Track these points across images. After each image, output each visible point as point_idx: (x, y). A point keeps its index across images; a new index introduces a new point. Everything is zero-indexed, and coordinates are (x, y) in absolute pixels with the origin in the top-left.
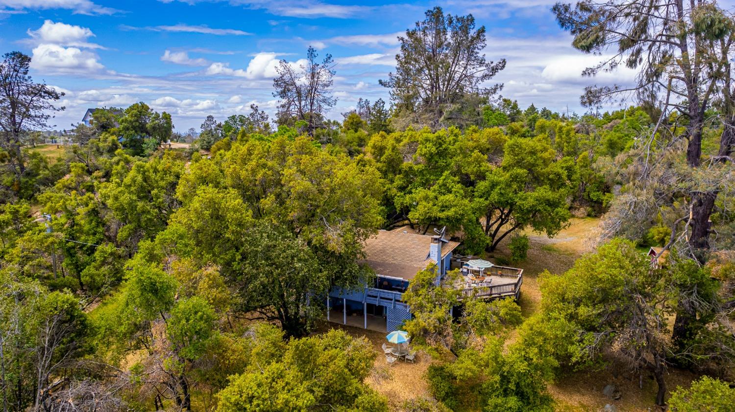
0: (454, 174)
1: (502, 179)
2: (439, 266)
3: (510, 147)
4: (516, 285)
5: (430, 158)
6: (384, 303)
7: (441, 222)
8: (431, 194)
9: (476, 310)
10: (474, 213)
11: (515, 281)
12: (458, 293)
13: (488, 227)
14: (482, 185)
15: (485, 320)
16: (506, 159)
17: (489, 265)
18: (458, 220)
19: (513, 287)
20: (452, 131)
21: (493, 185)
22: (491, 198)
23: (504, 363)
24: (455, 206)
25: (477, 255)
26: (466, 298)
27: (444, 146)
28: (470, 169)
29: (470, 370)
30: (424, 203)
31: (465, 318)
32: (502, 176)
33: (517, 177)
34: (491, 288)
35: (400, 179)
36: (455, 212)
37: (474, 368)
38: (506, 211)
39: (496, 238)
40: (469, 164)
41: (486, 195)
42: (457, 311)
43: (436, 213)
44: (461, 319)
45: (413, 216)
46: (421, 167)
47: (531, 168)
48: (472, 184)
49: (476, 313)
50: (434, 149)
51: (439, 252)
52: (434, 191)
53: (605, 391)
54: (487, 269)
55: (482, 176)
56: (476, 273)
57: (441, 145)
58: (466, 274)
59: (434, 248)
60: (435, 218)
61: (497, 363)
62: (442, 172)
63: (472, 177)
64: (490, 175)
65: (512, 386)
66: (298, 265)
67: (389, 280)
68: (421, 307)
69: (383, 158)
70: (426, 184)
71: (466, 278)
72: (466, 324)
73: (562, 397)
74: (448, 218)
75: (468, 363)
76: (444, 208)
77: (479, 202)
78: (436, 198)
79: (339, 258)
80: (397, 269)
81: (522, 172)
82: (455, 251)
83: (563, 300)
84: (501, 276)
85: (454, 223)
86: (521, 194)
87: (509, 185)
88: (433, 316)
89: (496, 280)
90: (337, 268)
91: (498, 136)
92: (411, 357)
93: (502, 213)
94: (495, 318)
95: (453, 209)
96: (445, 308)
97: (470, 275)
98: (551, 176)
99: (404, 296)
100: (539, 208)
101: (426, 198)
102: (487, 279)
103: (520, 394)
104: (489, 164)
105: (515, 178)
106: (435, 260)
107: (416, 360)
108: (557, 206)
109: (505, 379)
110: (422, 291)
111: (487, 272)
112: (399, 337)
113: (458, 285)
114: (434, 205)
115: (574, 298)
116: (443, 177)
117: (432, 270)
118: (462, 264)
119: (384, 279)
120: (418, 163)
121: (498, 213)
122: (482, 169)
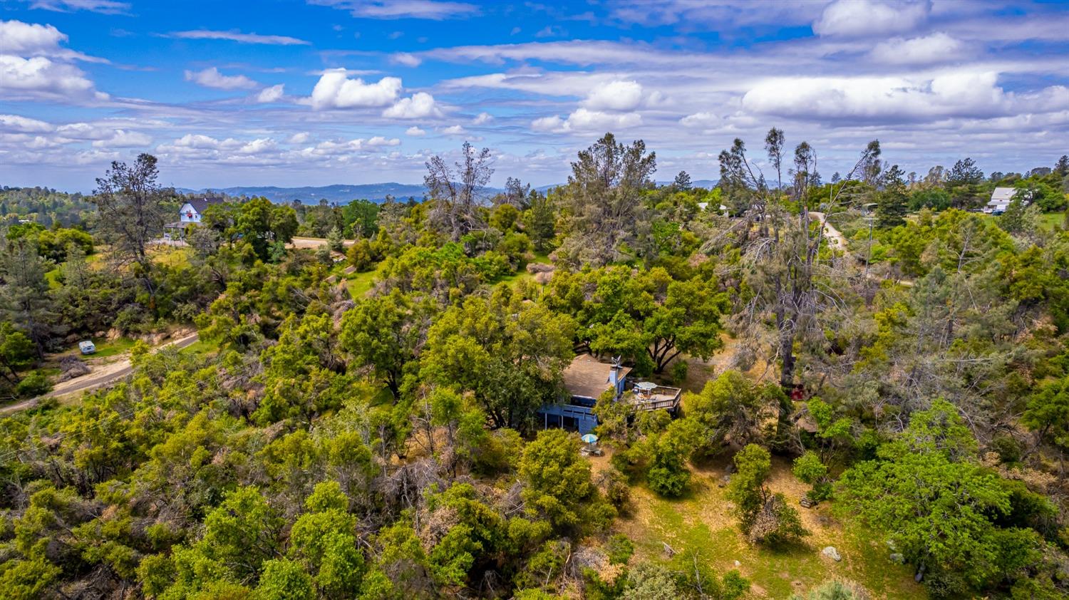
0: (626, 311)
1: (665, 316)
2: (616, 388)
3: (672, 289)
4: (674, 401)
5: (607, 299)
6: (577, 416)
7: (618, 352)
8: (609, 330)
9: (642, 418)
10: (643, 344)
11: (674, 398)
12: (631, 407)
13: (656, 352)
14: (650, 321)
15: (648, 423)
16: (669, 299)
17: (654, 386)
18: (630, 350)
19: (672, 402)
20: (625, 270)
21: (658, 322)
22: (657, 332)
23: (659, 448)
24: (628, 339)
25: (646, 378)
26: (636, 410)
27: (618, 288)
28: (640, 307)
29: (638, 453)
30: (603, 337)
31: (635, 423)
32: (666, 313)
33: (677, 314)
34: (655, 403)
35: (582, 314)
36: (628, 344)
37: (641, 451)
38: (670, 340)
39: (662, 363)
40: (639, 302)
41: (653, 329)
42: (631, 419)
43: (613, 345)
44: (633, 424)
45: (594, 346)
46: (599, 305)
47: (688, 306)
48: (642, 318)
49: (642, 419)
50: (610, 291)
51: (617, 377)
52: (611, 326)
53: (727, 469)
54: (653, 390)
55: (649, 313)
56: (644, 392)
57: (616, 287)
58: (637, 393)
59: (613, 374)
60: (612, 349)
61: (655, 448)
62: (617, 310)
63: (642, 314)
64: (657, 313)
65: (663, 461)
66: (524, 390)
67: (579, 399)
68: (606, 416)
69: (567, 296)
70: (605, 321)
71: (636, 397)
72: (636, 427)
73: (699, 474)
74: (622, 349)
75: (638, 449)
76: (619, 340)
77: (648, 335)
78: (613, 332)
79: (547, 384)
80: (586, 390)
81: (681, 310)
82: (629, 375)
83: (697, 410)
84: (665, 394)
85: (627, 352)
86: (680, 328)
87: (670, 321)
88: (615, 421)
89: (660, 397)
90: (547, 392)
91: (663, 278)
92: (598, 452)
93: (667, 341)
94: (654, 421)
95: (626, 342)
96: (622, 416)
97: (640, 394)
98: (705, 313)
99: (592, 410)
100: (694, 340)
101: (604, 332)
102: (653, 397)
103: (668, 466)
104: (656, 303)
105: (676, 315)
106: (613, 383)
107: (602, 454)
108: (710, 338)
109: (659, 458)
110: (607, 406)
111: (653, 392)
112: (590, 438)
113: (631, 401)
114: (611, 338)
115: (703, 408)
116: (617, 315)
117: (612, 391)
118: (634, 385)
119: (576, 398)
120: (597, 302)
121: (663, 342)
122: (650, 307)
